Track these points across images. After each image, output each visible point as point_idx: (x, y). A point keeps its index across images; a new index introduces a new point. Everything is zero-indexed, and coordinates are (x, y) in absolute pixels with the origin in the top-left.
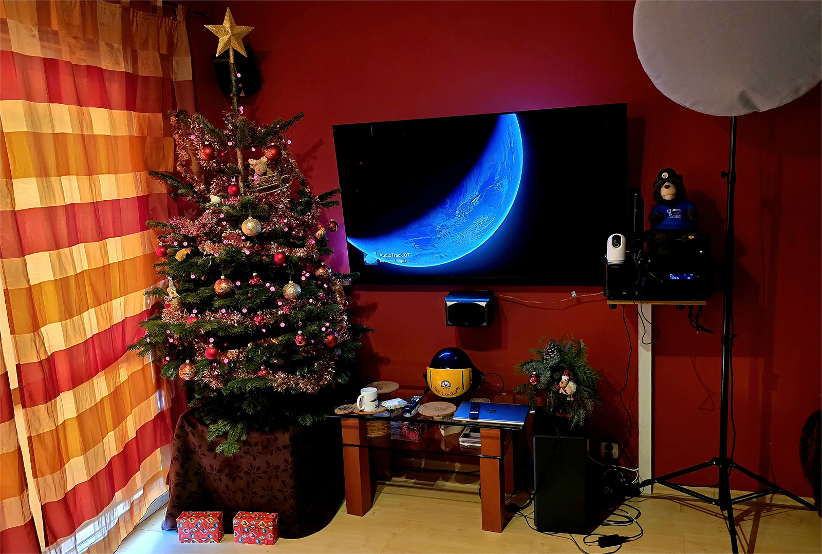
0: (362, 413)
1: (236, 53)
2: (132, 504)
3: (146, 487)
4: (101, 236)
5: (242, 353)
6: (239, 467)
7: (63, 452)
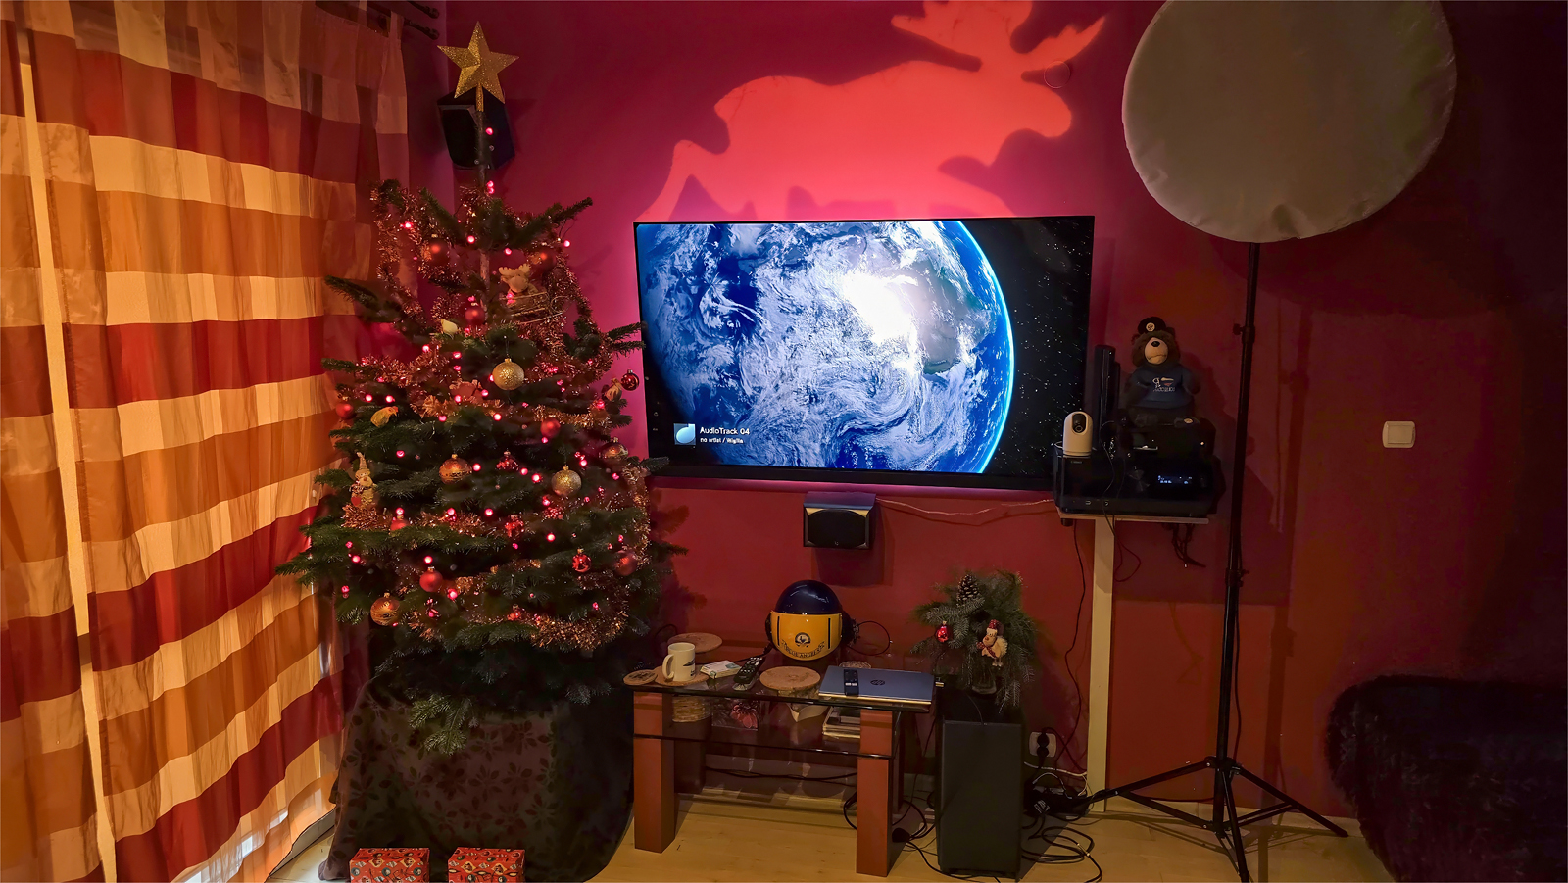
0: (669, 684)
1: (487, 96)
2: (267, 838)
3: (294, 806)
4: (247, 380)
5: (480, 583)
6: (461, 772)
7: (158, 750)
